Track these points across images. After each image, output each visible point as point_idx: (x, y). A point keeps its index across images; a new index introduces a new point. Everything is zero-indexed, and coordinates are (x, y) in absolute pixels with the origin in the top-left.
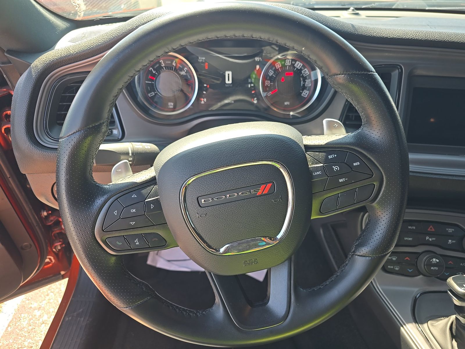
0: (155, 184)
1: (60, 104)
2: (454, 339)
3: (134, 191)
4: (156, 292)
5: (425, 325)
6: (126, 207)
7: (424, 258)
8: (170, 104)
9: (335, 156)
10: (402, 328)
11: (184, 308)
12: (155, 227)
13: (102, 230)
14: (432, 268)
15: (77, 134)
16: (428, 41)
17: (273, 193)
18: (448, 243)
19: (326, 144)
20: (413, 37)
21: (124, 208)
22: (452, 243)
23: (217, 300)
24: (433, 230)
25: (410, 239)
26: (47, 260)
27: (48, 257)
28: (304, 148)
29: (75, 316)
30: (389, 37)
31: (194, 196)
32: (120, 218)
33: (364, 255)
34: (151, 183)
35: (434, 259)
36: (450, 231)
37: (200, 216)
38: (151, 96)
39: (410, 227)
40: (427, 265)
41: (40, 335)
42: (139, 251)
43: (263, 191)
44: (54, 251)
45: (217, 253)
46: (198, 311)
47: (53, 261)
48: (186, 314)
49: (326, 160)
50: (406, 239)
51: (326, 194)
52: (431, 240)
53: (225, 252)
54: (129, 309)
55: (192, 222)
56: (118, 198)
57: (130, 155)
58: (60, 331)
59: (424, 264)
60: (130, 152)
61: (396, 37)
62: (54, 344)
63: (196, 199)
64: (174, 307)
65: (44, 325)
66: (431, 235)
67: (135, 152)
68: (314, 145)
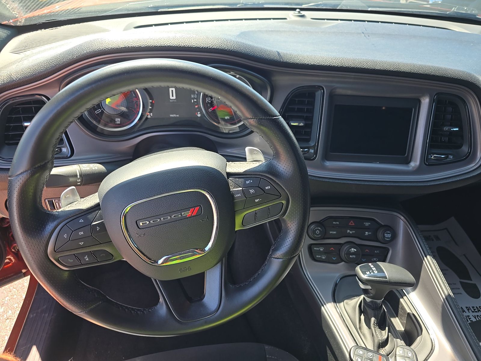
0: (100, 209)
1: (7, 125)
2: (362, 314)
3: (81, 216)
4: (107, 297)
5: (342, 304)
6: (74, 231)
7: (346, 247)
8: (117, 120)
9: (251, 181)
10: (322, 307)
11: (132, 307)
12: (102, 245)
13: (54, 251)
14: (351, 256)
15: (25, 173)
16: (343, 67)
17: (200, 216)
18: (365, 235)
19: (244, 172)
20: (331, 64)
21: (73, 231)
22: (369, 235)
23: (161, 300)
24: (353, 224)
25: (334, 233)
26: (7, 261)
27: (7, 257)
28: (226, 176)
29: (40, 312)
30: (310, 63)
31: (133, 220)
32: (70, 240)
33: (278, 257)
34: (96, 208)
35: (352, 249)
36: (367, 225)
37: (139, 236)
38: (98, 113)
39: (334, 223)
40: (347, 254)
41: (6, 331)
42: (89, 265)
43: (192, 214)
44: (13, 251)
45: (156, 264)
46: (146, 309)
47: (13, 260)
48: (134, 313)
49: (245, 186)
50: (331, 232)
51: (246, 211)
52: (351, 232)
53: (162, 263)
54: (83, 313)
55: (133, 241)
56: (67, 223)
57: (79, 177)
58: (25, 327)
59: (345, 253)
60: (78, 174)
61: (316, 64)
62: (20, 340)
63: (135, 222)
64: (124, 308)
65: (8, 321)
66: (352, 228)
67: (83, 174)
68: (235, 173)
